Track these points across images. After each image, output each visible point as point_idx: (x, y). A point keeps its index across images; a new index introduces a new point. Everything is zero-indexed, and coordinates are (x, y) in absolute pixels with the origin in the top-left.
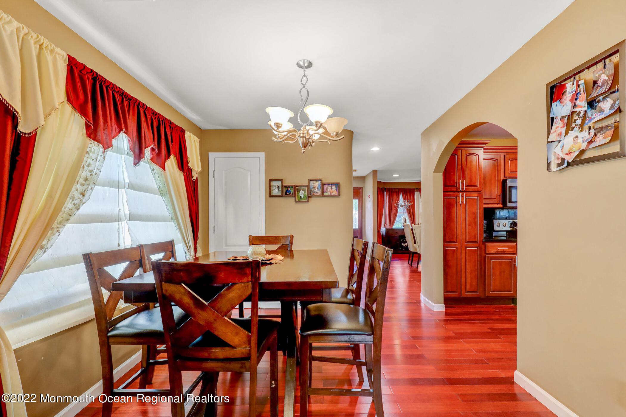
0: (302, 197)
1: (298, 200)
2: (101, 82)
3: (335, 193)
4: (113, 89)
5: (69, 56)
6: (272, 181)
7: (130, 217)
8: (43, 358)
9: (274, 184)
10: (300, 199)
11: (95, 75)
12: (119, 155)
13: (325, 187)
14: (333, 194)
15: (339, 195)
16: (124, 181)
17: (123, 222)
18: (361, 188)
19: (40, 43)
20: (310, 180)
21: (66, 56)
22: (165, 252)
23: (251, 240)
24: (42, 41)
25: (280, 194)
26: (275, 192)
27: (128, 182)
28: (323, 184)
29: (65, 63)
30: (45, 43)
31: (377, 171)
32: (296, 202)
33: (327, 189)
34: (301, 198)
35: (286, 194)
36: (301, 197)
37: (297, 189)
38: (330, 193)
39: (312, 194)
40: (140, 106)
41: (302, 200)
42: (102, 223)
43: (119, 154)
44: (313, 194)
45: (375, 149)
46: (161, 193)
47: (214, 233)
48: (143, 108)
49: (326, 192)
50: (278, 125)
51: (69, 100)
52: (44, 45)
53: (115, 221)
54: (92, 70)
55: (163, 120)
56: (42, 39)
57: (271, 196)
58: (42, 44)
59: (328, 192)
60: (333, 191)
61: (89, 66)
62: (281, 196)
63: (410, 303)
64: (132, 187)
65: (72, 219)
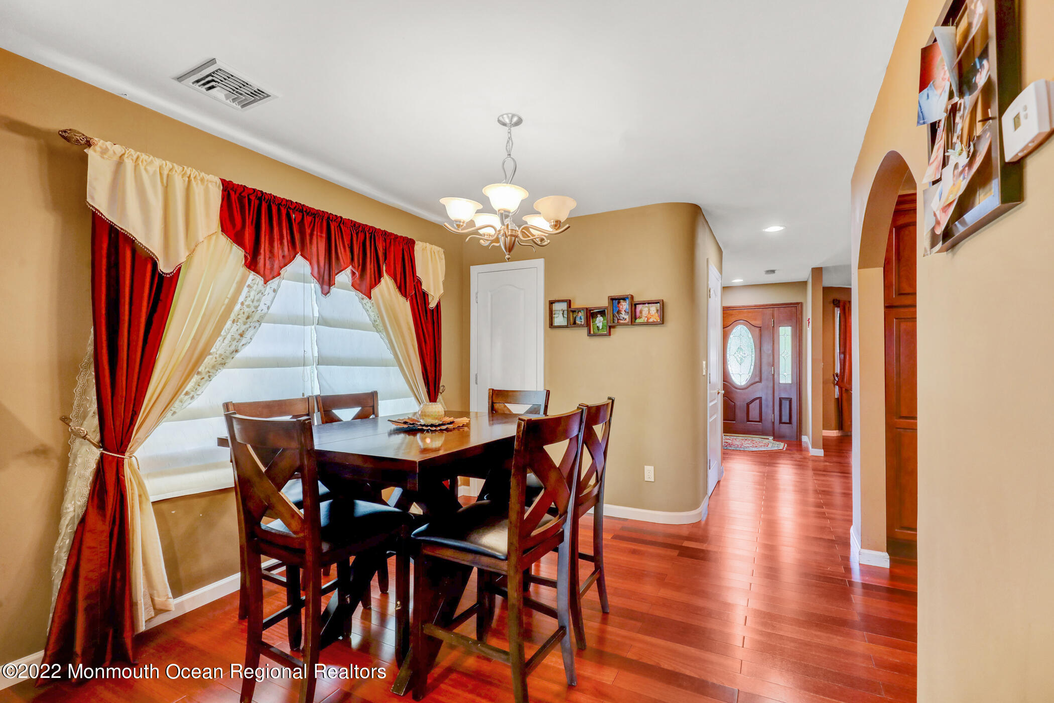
0: (601, 328)
1: (594, 332)
2: (268, 201)
3: (655, 318)
4: (287, 206)
5: (223, 181)
6: (554, 303)
7: (319, 360)
8: (201, 515)
9: (556, 307)
10: (596, 331)
11: (259, 195)
12: (305, 284)
13: (639, 307)
14: (651, 320)
15: (663, 321)
16: (313, 314)
17: (308, 368)
18: (798, 303)
19: (188, 175)
20: (610, 298)
21: (219, 182)
22: (362, 407)
23: (490, 396)
24: (188, 173)
25: (565, 323)
26: (559, 320)
27: (318, 316)
28: (634, 306)
29: (219, 189)
30: (192, 173)
31: (822, 268)
32: (589, 334)
33: (641, 312)
34: (598, 329)
35: (575, 323)
36: (598, 327)
37: (591, 314)
38: (646, 319)
39: (616, 322)
40: (332, 220)
41: (600, 332)
42: (278, 367)
43: (307, 283)
44: (618, 322)
45: (774, 229)
46: (376, 328)
47: (476, 383)
48: (336, 222)
49: (640, 318)
50: (458, 223)
51: (224, 230)
52: (192, 176)
53: (299, 366)
54: (254, 190)
55: (372, 231)
56: (188, 171)
57: (551, 325)
58: (190, 175)
59: (644, 318)
60: (652, 316)
61: (250, 185)
62: (566, 327)
63: (816, 539)
64: (323, 321)
65: (230, 362)
